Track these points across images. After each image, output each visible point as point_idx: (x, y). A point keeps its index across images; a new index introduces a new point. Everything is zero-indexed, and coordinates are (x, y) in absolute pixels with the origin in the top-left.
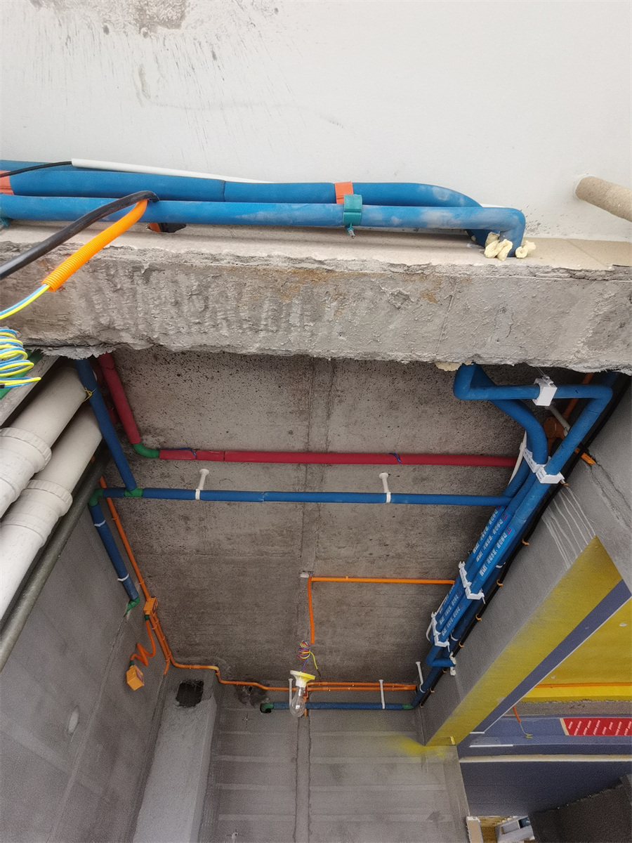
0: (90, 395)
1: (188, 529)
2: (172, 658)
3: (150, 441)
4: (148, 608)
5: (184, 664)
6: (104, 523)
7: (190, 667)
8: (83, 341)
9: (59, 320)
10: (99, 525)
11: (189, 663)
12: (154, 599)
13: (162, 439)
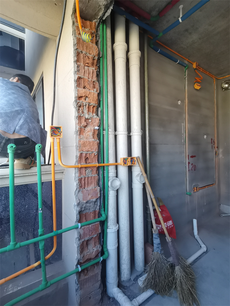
0: (125, 16)
1: (190, 34)
2: (215, 77)
3: (154, 13)
4: (194, 66)
5: (222, 77)
6: (159, 50)
7: (225, 77)
8: (107, 7)
9: (98, 8)
10: (158, 52)
11: (224, 76)
12: (195, 63)
13: (157, 9)
